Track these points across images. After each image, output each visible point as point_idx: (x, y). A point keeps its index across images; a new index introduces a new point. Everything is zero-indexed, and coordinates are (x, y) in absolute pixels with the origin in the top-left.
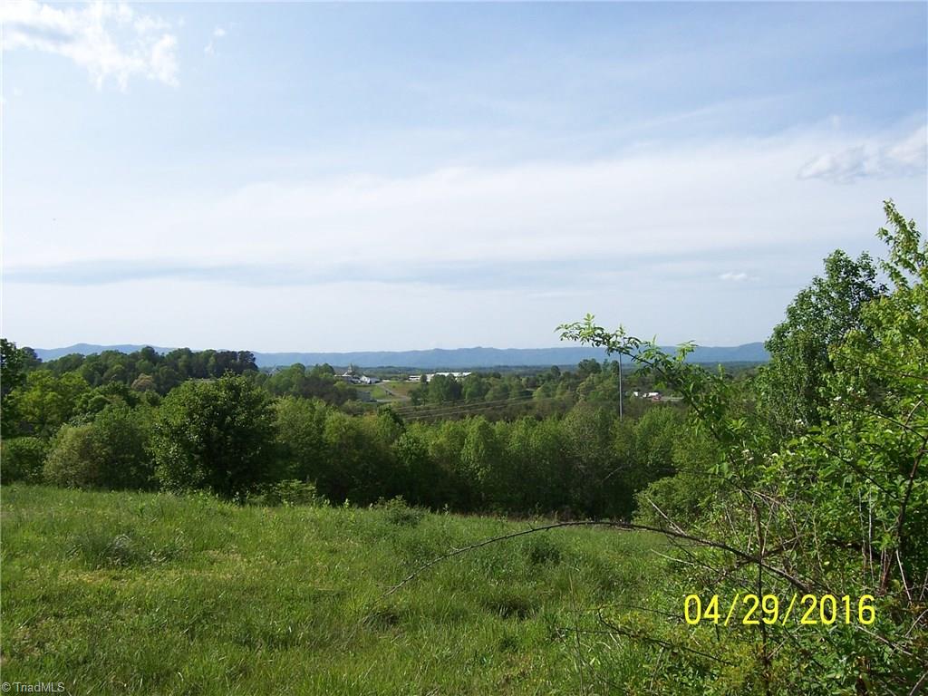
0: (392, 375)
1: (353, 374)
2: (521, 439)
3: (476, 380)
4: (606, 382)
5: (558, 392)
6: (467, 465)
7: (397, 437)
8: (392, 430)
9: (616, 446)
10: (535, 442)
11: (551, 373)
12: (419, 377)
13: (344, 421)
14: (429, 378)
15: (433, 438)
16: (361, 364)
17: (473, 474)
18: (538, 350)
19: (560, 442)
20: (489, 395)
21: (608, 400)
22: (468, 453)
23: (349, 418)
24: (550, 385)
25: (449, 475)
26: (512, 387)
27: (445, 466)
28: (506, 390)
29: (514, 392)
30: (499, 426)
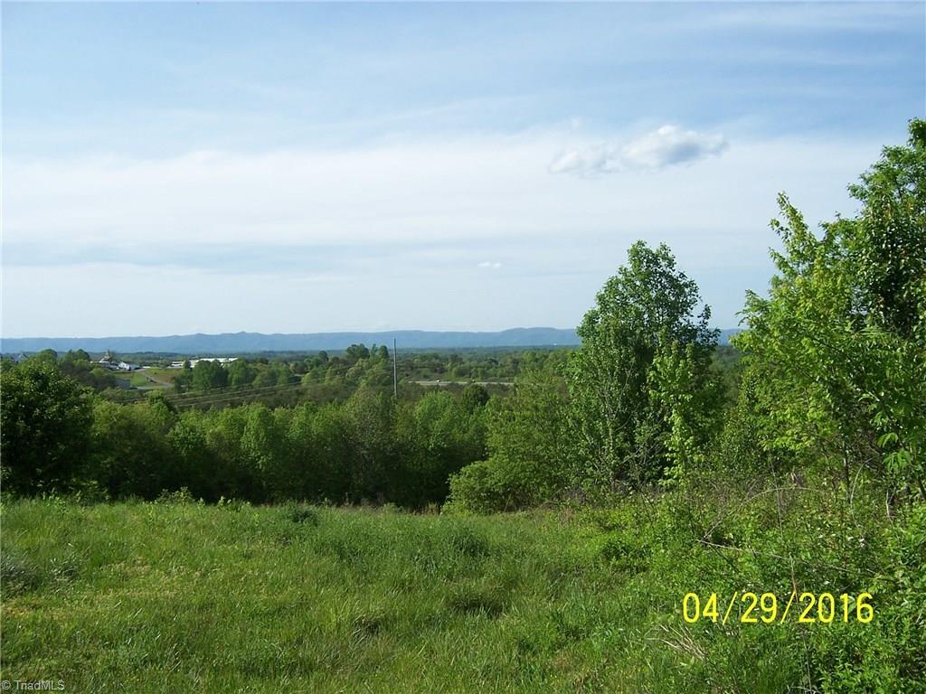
0: (151, 361)
1: (110, 360)
2: (302, 425)
3: (243, 365)
4: (375, 368)
5: (327, 378)
6: (247, 455)
7: (172, 425)
8: (166, 419)
9: (397, 431)
10: (316, 427)
11: (319, 358)
12: (182, 363)
13: (115, 410)
14: (193, 364)
15: (210, 426)
16: (119, 350)
17: (254, 462)
18: (304, 335)
19: (342, 429)
20: (257, 382)
21: (377, 385)
22: (248, 441)
23: (119, 408)
24: (320, 370)
25: (229, 464)
26: (279, 372)
27: (224, 455)
28: (273, 377)
29: (282, 378)
30: (278, 413)
